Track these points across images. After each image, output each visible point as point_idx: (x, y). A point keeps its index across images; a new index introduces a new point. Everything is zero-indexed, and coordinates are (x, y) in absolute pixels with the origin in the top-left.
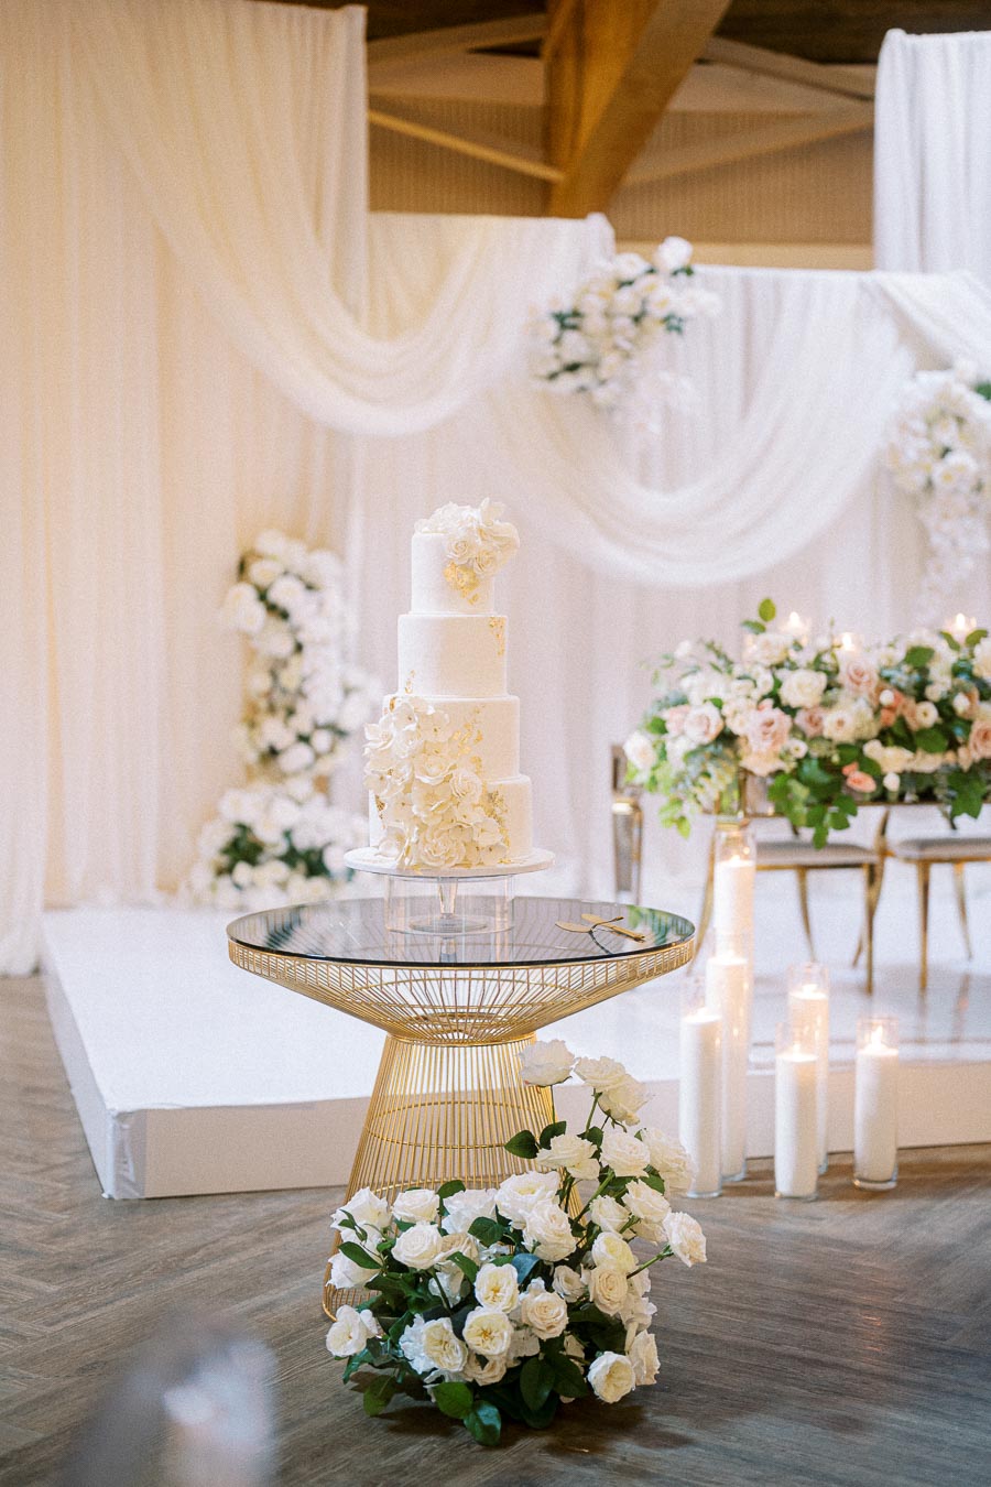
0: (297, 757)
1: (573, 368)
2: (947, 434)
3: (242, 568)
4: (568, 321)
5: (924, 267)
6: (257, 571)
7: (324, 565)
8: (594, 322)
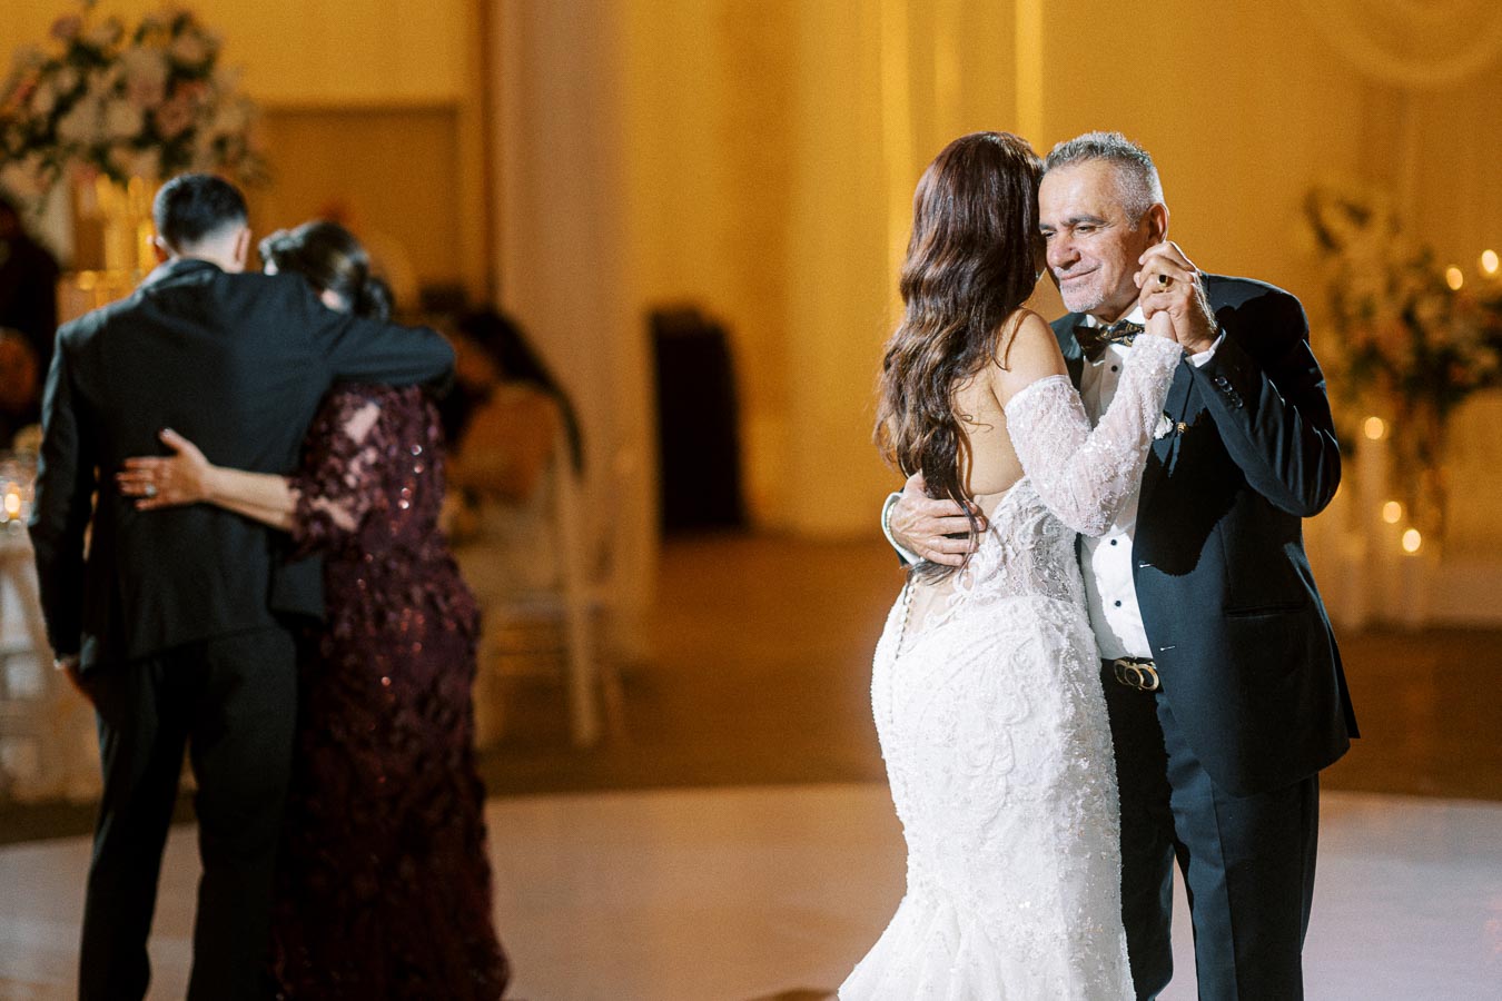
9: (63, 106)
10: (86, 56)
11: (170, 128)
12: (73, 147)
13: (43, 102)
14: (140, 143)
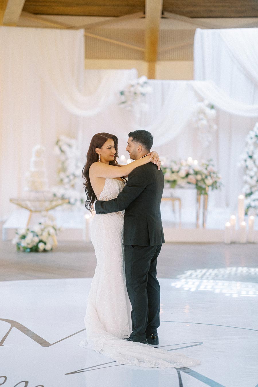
0: (66, 180)
1: (123, 103)
2: (201, 116)
3: (57, 143)
4: (122, 93)
5: (204, 79)
6: (60, 143)
7: (73, 142)
8: (127, 93)
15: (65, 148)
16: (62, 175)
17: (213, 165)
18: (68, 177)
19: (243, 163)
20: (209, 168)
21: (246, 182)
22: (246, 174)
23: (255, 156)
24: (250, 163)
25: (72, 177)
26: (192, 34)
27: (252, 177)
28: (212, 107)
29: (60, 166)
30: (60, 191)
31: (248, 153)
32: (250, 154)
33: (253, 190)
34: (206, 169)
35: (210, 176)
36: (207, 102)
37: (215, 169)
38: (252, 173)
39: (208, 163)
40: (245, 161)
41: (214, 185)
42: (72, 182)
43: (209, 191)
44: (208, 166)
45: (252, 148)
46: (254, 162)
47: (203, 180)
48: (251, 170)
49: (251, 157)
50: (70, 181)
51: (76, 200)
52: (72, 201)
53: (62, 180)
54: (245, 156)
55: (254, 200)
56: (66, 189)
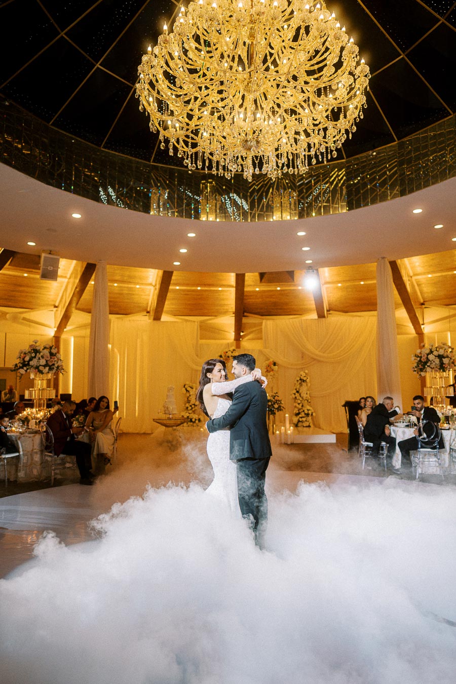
3: (184, 386)
6: (186, 387)
9: (31, 359)
10: (36, 351)
11: (50, 364)
12: (32, 366)
13: (27, 359)
14: (45, 366)
15: (189, 389)
16: (187, 405)
17: (278, 396)
18: (191, 406)
19: (293, 395)
20: (276, 398)
21: (296, 407)
22: (295, 402)
23: (300, 391)
24: (297, 395)
25: (193, 406)
26: (261, 324)
27: (299, 404)
28: (275, 364)
29: (186, 399)
30: (186, 415)
31: (296, 389)
32: (297, 390)
33: (300, 411)
34: (274, 398)
35: (277, 403)
36: (271, 360)
37: (280, 398)
38: (299, 402)
39: (274, 395)
40: (295, 394)
41: (279, 409)
42: (193, 409)
43: (276, 411)
44: (275, 396)
45: (298, 386)
46: (300, 395)
47: (272, 405)
48: (299, 399)
49: (298, 392)
50: (192, 408)
51: (196, 420)
52: (193, 420)
53: (187, 408)
54: (295, 391)
55: (301, 418)
56: (189, 413)
